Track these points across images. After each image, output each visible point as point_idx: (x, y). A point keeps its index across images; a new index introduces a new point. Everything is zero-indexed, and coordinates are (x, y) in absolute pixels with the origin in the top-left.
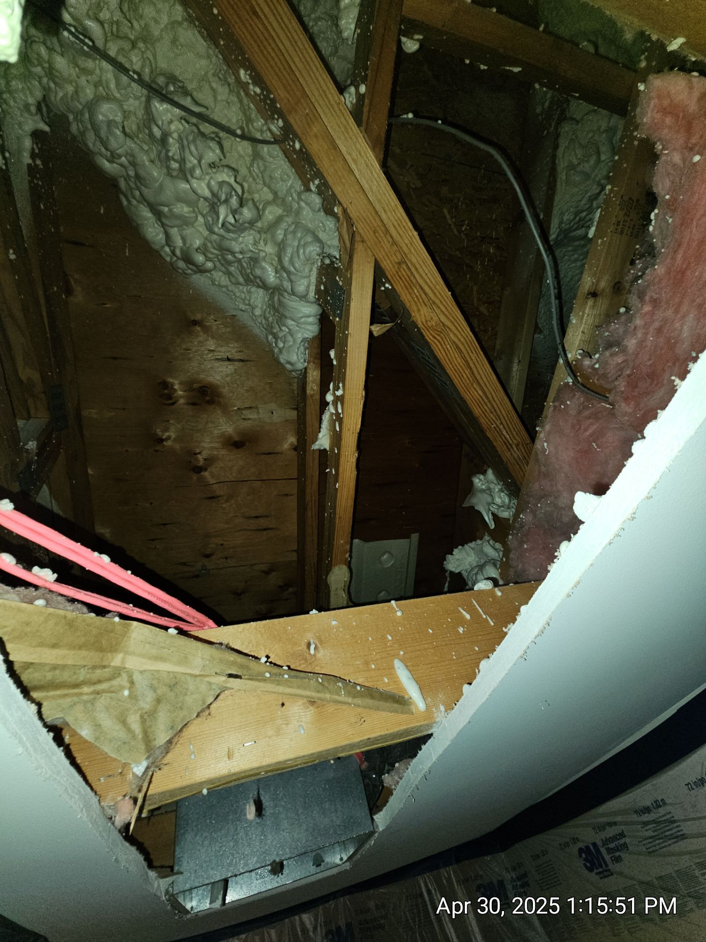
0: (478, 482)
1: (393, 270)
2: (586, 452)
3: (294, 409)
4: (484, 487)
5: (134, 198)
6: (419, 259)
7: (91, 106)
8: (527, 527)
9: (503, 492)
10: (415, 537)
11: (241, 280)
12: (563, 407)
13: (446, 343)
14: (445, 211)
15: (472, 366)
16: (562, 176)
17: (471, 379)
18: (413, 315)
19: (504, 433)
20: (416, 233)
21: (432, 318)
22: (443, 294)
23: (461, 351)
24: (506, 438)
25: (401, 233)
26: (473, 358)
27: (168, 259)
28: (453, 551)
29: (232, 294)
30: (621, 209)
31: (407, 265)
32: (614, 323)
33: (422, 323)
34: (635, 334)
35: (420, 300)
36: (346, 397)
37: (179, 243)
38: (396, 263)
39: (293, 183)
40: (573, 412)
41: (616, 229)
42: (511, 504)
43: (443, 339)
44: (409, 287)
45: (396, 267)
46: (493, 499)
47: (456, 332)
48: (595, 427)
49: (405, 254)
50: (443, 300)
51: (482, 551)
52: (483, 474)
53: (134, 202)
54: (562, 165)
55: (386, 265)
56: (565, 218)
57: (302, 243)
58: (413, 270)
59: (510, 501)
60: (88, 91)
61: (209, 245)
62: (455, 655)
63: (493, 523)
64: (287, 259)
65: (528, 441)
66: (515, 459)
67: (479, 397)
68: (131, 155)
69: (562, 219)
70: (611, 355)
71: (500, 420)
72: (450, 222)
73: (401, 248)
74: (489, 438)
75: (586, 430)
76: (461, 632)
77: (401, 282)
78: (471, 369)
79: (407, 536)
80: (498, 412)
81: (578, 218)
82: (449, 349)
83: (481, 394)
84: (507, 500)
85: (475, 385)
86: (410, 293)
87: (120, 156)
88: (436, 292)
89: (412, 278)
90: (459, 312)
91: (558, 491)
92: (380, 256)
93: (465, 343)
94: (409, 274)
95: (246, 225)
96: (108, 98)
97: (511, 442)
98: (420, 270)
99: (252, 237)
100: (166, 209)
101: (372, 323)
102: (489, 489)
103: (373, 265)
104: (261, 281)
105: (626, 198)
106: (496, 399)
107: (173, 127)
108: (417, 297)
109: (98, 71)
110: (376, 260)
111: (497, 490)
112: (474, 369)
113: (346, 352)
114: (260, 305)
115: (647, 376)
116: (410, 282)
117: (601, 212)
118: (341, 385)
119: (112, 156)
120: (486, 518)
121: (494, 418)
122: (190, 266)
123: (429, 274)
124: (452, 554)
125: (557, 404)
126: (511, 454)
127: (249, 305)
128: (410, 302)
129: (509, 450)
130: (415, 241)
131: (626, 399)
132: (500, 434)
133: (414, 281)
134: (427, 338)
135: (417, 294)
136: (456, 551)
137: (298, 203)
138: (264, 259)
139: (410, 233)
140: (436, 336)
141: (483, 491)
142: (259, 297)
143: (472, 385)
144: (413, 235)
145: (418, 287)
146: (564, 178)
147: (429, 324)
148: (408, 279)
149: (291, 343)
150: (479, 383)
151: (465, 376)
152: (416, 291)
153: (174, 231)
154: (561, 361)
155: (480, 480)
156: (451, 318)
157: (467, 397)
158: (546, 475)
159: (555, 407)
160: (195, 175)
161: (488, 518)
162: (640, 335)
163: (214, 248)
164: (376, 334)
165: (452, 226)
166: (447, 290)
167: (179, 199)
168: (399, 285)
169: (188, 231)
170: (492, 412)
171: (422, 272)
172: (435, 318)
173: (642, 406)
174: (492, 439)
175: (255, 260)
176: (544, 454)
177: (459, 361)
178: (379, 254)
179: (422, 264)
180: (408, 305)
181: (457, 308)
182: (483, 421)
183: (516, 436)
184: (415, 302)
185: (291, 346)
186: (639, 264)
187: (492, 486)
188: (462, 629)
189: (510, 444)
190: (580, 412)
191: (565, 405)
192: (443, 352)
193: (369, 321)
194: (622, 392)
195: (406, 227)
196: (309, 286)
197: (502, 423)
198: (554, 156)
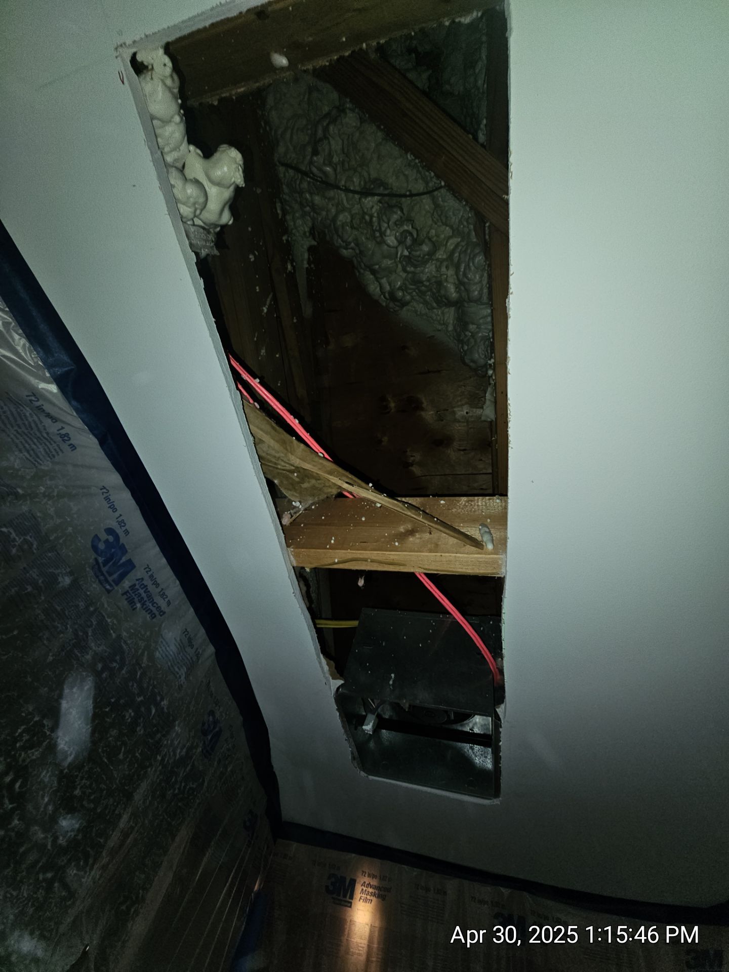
5: (362, 268)
7: (334, 220)
11: (435, 305)
27: (384, 304)
29: (431, 319)
37: (388, 288)
39: (463, 213)
53: (362, 271)
57: (472, 256)
60: (333, 211)
61: (407, 283)
64: (461, 273)
68: (356, 240)
87: (350, 243)
95: (427, 257)
96: (344, 210)
99: (434, 266)
100: (377, 267)
104: (446, 299)
107: (374, 210)
109: (337, 196)
114: (451, 322)
119: (346, 245)
122: (396, 303)
127: (444, 324)
137: (468, 227)
138: (446, 280)
142: (450, 315)
149: (473, 344)
153: (384, 281)
160: (386, 234)
163: (411, 285)
167: (384, 257)
169: (393, 277)
175: (439, 284)
185: (473, 347)
196: (481, 289)
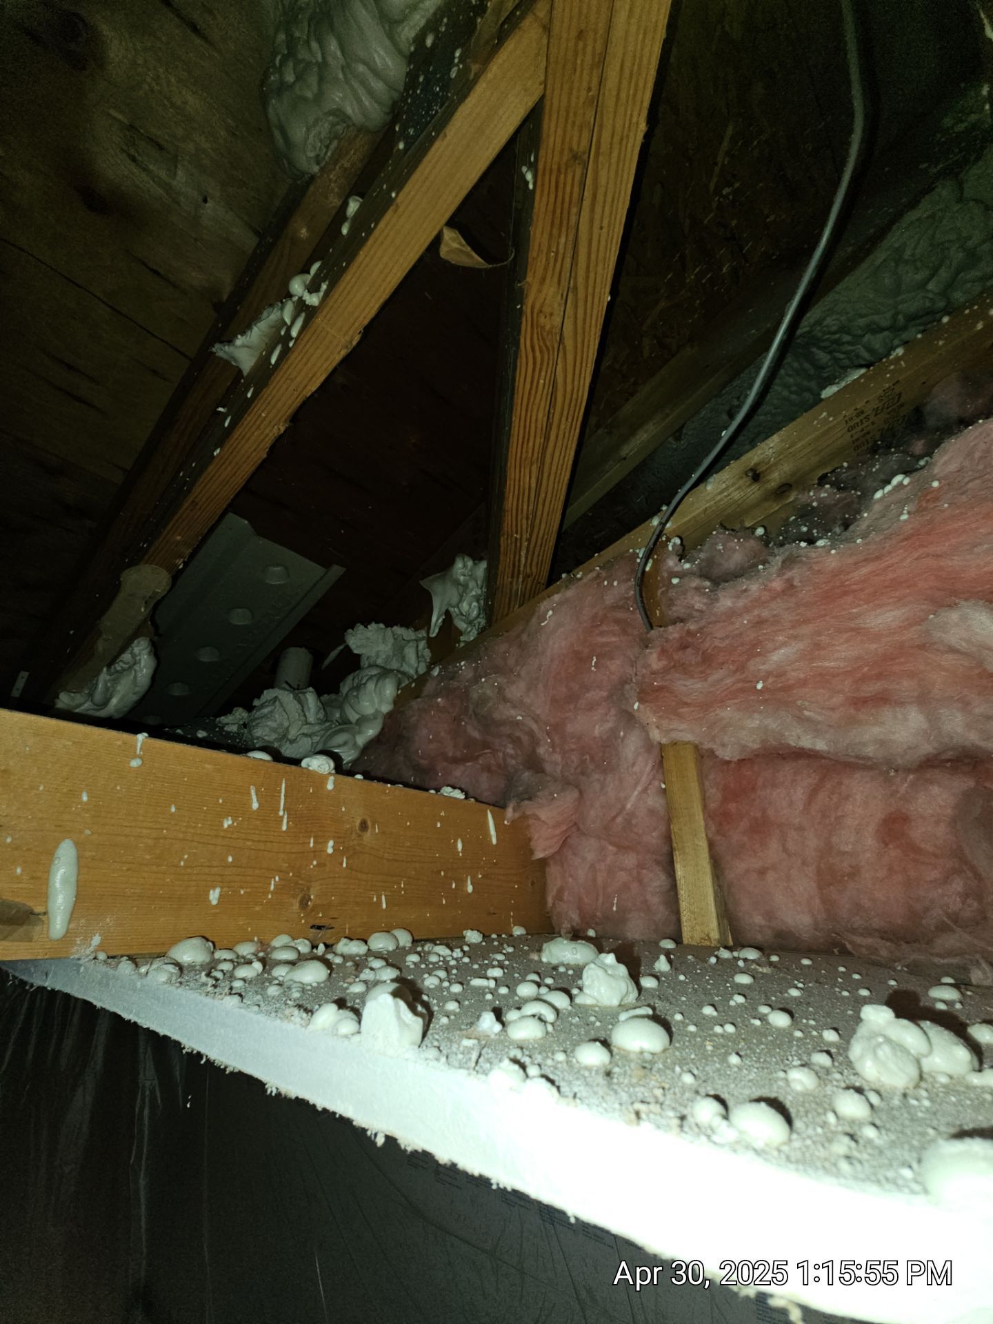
0: (462, 567)
1: (556, 159)
2: (580, 660)
3: (257, 233)
4: (462, 578)
6: (611, 185)
8: (455, 684)
9: (478, 601)
10: (337, 571)
12: (606, 583)
13: (543, 374)
14: (730, 131)
15: (553, 437)
16: (879, 256)
17: (536, 455)
18: (529, 279)
19: (523, 553)
20: (643, 127)
21: (551, 314)
22: (597, 290)
23: (552, 404)
24: (519, 560)
25: (623, 95)
26: (563, 427)
28: (370, 623)
30: (880, 398)
31: (584, 176)
32: (739, 540)
33: (533, 308)
34: (738, 597)
35: (558, 265)
36: (318, 320)
38: (571, 150)
40: (609, 599)
41: (851, 419)
42: (476, 622)
43: (542, 364)
44: (557, 222)
45: (565, 159)
46: (461, 601)
47: (570, 369)
48: (614, 639)
49: (598, 147)
50: (590, 298)
51: (402, 648)
52: (474, 560)
54: (894, 239)
55: (553, 132)
56: (829, 321)
58: (588, 194)
59: (478, 616)
62: (186, 861)
63: (437, 631)
65: (543, 580)
66: (511, 591)
67: (527, 486)
69: (824, 319)
70: (697, 589)
71: (531, 535)
72: (719, 159)
73: (601, 126)
74: (499, 546)
75: (602, 634)
76: (226, 826)
77: (552, 196)
78: (547, 438)
79: (326, 564)
80: (537, 521)
81: (837, 336)
82: (541, 387)
83: (533, 485)
84: (475, 613)
85: (534, 469)
86: (551, 234)
88: (592, 275)
89: (574, 210)
90: (597, 342)
91: (519, 675)
92: (555, 103)
93: (568, 396)
94: (575, 196)
97: (522, 569)
98: (598, 209)
101: (451, 223)
102: (465, 586)
103: (530, 104)
105: (898, 389)
106: (547, 504)
108: (557, 253)
110: (542, 98)
111: (474, 593)
112: (551, 444)
113: (370, 232)
115: (703, 654)
116: (565, 212)
117: (861, 377)
118: (324, 287)
120: (434, 619)
121: (524, 527)
123: (605, 230)
124: (366, 627)
125: (604, 574)
126: (511, 583)
128: (540, 250)
129: (512, 577)
130: (631, 141)
131: (664, 652)
132: (517, 551)
133: (573, 219)
134: (522, 341)
135: (561, 247)
136: (373, 626)
139: (636, 113)
140: (537, 348)
141: (457, 583)
143: (532, 464)
144: (637, 123)
145: (571, 237)
146: (878, 262)
147: (542, 320)
148: (566, 205)
149: (309, 95)
150: (541, 470)
151: (531, 444)
152: (563, 240)
154: (655, 522)
155: (465, 566)
156: (579, 340)
157: (513, 473)
158: (522, 646)
159: (598, 576)
161: (436, 619)
162: (741, 603)
164: (444, 251)
165: (717, 169)
166: (608, 289)
168: (545, 199)
170: (527, 518)
171: (597, 216)
172: (557, 320)
173: (668, 677)
174: (502, 549)
176: (540, 623)
177: (540, 415)
178: (557, 92)
179: (609, 199)
180: (533, 253)
181: (599, 333)
182: (508, 520)
183: (534, 563)
184: (548, 259)
185: (305, 99)
186: (826, 492)
187: (472, 584)
188: (230, 822)
189: (519, 571)
190: (614, 607)
191: (611, 584)
192: (529, 380)
193: (447, 215)
194: (667, 640)
195: (639, 94)
197: (529, 540)
198: (899, 215)
